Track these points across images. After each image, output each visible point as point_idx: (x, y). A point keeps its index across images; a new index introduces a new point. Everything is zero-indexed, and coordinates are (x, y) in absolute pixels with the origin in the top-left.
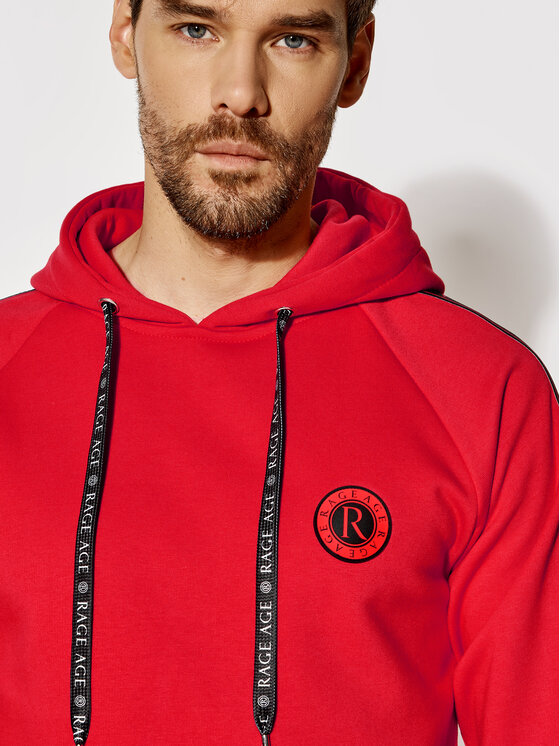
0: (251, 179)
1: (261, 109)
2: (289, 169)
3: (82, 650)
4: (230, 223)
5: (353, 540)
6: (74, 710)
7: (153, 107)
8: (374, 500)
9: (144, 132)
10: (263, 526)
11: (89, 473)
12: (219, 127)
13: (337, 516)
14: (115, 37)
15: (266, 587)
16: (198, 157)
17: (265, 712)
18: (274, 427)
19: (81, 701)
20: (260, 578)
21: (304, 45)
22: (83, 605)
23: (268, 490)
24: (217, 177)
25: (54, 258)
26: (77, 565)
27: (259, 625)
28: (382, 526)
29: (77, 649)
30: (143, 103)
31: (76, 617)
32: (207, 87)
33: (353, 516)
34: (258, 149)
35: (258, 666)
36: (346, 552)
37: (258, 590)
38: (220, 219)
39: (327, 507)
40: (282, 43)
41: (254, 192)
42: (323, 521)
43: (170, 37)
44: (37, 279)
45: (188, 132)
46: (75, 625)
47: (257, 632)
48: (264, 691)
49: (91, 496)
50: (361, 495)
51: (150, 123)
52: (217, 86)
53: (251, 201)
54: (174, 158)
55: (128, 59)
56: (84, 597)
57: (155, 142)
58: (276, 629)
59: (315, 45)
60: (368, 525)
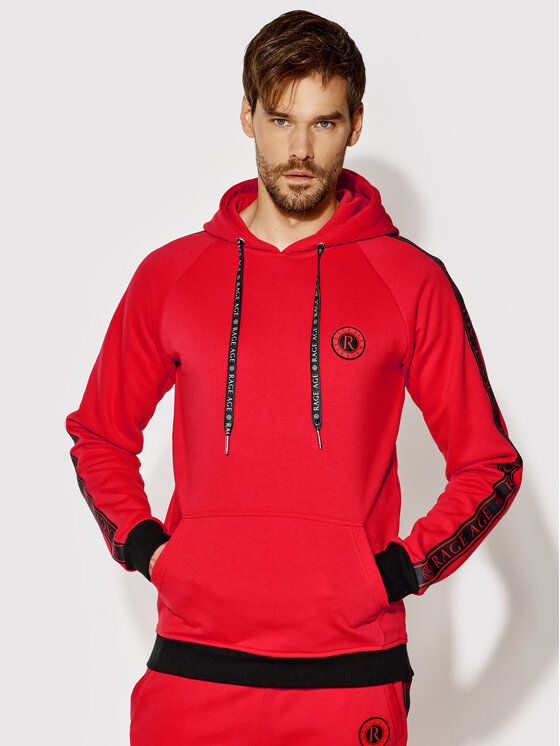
0: (306, 188)
1: (311, 156)
2: (324, 181)
3: (231, 395)
4: (298, 206)
5: (349, 350)
6: (226, 421)
7: (263, 155)
8: (358, 333)
9: (259, 165)
10: (313, 342)
11: (234, 318)
12: (292, 164)
13: (341, 340)
14: (243, 119)
15: (315, 368)
16: (283, 178)
17: (318, 421)
18: (316, 298)
19: (229, 417)
20: (312, 364)
21: (329, 124)
22: (232, 376)
23: (314, 326)
24: (292, 187)
25: (216, 216)
26: (229, 359)
27: (313, 384)
28: (362, 344)
29: (228, 395)
30: (258, 152)
31: (228, 381)
32: (287, 147)
33: (348, 340)
34: (310, 173)
35: (313, 402)
36: (345, 355)
37: (311, 370)
38: (294, 205)
39: (337, 335)
40: (319, 125)
41: (309, 192)
42: (335, 342)
43: (269, 124)
44: (206, 226)
45: (280, 167)
46: (228, 384)
47: (312, 388)
48: (316, 412)
49: (235, 329)
50: (352, 331)
51: (261, 161)
52: (292, 147)
53: (307, 197)
54: (272, 178)
55: (250, 130)
56: (232, 373)
57: (263, 170)
58: (320, 385)
59: (334, 124)
60: (355, 343)
